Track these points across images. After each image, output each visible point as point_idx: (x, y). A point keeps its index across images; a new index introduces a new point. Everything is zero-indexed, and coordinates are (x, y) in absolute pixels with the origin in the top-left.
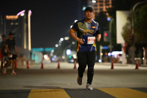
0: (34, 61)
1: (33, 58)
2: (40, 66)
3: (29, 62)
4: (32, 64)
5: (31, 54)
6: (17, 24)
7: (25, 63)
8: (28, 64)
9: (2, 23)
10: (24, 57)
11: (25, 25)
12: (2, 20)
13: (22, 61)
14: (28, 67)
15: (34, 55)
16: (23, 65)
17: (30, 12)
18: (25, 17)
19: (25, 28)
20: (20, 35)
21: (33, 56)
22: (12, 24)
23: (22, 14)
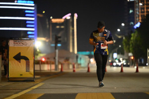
0: (80, 64)
1: (79, 62)
2: (87, 69)
3: (75, 66)
4: (78, 68)
5: (77, 57)
6: (62, 27)
7: (71, 67)
8: (74, 67)
9: (48, 26)
10: (70, 61)
11: (71, 28)
12: (47, 23)
13: (69, 64)
14: (74, 71)
15: (81, 59)
16: (69, 68)
17: (76, 16)
18: (71, 21)
19: (71, 31)
20: (66, 39)
21: (79, 59)
22: (58, 27)
23: (68, 17)
